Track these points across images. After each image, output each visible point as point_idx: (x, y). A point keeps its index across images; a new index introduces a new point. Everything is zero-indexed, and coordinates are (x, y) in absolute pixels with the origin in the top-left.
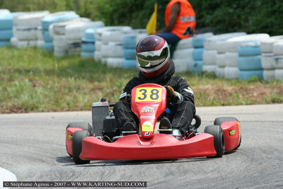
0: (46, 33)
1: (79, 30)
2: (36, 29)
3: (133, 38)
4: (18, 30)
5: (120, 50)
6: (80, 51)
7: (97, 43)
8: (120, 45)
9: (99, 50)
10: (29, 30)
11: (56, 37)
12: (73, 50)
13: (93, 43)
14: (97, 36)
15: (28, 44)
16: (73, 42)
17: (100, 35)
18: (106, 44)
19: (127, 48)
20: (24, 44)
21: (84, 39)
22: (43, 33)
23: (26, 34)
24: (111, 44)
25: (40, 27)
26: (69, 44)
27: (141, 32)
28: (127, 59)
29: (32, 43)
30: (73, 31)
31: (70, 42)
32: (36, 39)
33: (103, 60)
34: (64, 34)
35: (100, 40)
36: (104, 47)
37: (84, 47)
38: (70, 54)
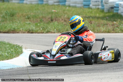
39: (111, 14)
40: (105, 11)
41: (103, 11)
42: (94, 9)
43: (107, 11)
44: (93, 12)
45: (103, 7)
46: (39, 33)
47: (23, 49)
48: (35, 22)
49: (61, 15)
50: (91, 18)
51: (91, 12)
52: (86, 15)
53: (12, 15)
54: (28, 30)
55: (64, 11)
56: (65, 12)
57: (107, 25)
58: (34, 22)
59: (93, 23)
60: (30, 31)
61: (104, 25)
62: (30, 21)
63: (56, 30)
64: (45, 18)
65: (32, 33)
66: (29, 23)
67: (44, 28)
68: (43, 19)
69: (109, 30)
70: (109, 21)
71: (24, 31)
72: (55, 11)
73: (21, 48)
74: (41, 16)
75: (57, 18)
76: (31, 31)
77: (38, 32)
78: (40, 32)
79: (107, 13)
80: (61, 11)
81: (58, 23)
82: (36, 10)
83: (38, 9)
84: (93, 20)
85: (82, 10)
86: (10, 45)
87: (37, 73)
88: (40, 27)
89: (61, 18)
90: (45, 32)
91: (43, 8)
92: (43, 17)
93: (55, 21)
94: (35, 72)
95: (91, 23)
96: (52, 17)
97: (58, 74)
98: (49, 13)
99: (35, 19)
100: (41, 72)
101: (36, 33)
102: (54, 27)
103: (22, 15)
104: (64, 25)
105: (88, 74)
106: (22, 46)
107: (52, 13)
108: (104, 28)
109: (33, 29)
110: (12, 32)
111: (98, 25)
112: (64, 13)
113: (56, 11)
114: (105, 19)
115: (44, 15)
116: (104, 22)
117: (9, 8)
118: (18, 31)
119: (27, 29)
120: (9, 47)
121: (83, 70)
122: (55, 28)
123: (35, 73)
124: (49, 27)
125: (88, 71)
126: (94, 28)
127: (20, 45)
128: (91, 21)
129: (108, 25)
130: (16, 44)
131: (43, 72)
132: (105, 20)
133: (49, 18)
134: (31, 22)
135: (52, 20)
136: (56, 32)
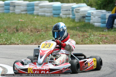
0: (73, 12)
1: (85, 11)
2: (70, 10)
3: (105, 15)
4: (63, 10)
5: (100, 20)
6: (85, 20)
7: (92, 17)
8: (100, 17)
9: (92, 20)
10: (67, 10)
11: (76, 14)
12: (82, 19)
13: (90, 16)
14: (91, 14)
15: (66, 16)
16: (83, 16)
17: (93, 13)
18: (95, 17)
19: (102, 19)
20: (64, 16)
21: (87, 15)
22: (72, 12)
23: (66, 12)
24: (96, 17)
25: (71, 10)
26: (81, 17)
27: (109, 13)
28: (102, 23)
29: (68, 16)
30: (83, 11)
31: (82, 16)
32: (69, 14)
33: (93, 24)
34: (79, 13)
35: (92, 15)
36: (94, 18)
37: (86, 18)
38: (81, 21)
39: (83, 24)
40: (76, 20)
41: (73, 20)
42: (65, 19)
43: (78, 21)
45: (74, 17)
49: (28, 25)
55: (31, 20)
56: (32, 22)
63: (20, 41)
64: (10, 28)
67: (7, 39)
68: (7, 30)
70: (79, 31)
72: (21, 20)
74: (5, 26)
75: (23, 28)
79: (77, 23)
80: (28, 20)
81: (24, 33)
85: (51, 20)
88: (3, 38)
89: (28, 28)
91: (9, 18)
92: (7, 27)
93: (21, 31)
96: (17, 27)
98: (16, 23)
102: (18, 39)
107: (18, 22)
113: (23, 21)
114: (75, 29)
115: (8, 25)
116: (74, 32)
133: (14, 28)
135: (17, 31)
136: (20, 43)
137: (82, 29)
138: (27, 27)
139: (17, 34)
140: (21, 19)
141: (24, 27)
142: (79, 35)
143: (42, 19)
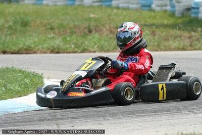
39: (187, 19)
40: (177, 14)
41: (173, 14)
42: (159, 12)
43: (180, 15)
44: (158, 17)
45: (173, 9)
46: (69, 53)
47: (44, 79)
48: (63, 34)
49: (105, 22)
50: (154, 27)
51: (154, 17)
52: (146, 21)
53: (25, 24)
54: (51, 49)
55: (109, 16)
56: (111, 17)
57: (180, 37)
58: (60, 35)
59: (157, 34)
60: (54, 49)
61: (176, 37)
62: (54, 33)
63: (97, 47)
64: (79, 28)
65: (58, 53)
66: (53, 37)
67: (76, 44)
68: (75, 30)
69: (184, 45)
70: (184, 30)
71: (45, 50)
72: (94, 15)
73: (41, 77)
74: (72, 25)
75: (97, 27)
76: (56, 50)
77: (68, 51)
78: (71, 51)
79: (179, 18)
80: (104, 16)
81: (100, 35)
82: (63, 14)
83: (66, 13)
84: (158, 30)
85: (138, 14)
86: (23, 72)
87: (68, 118)
88: (71, 43)
89: (105, 28)
90: (79, 51)
91: (75, 12)
92: (75, 27)
93: (96, 32)
94: (65, 117)
95: (155, 35)
96: (89, 26)
97: (102, 118)
98: (86, 20)
99: (62, 30)
100: (75, 116)
101: (64, 53)
102: (93, 44)
103: (41, 23)
104: (111, 38)
105: (151, 118)
106: (42, 74)
107: (90, 19)
108: (175, 42)
109: (59, 46)
110: (25, 52)
111: (166, 37)
112: (109, 19)
113: (97, 16)
114: (177, 27)
115: (76, 23)
116: (176, 32)
117: (19, 13)
118: (34, 51)
119: (49, 47)
120: (21, 76)
121: (143, 111)
122: (95, 44)
123: (65, 119)
124: (86, 43)
125: (152, 114)
126: (159, 43)
127: (40, 72)
128: (153, 32)
129: (183, 38)
130: (33, 71)
131: (77, 116)
132: (176, 29)
133: (85, 28)
134: (56, 35)
135: (90, 32)
136: (97, 50)
137: (188, 28)
138: (104, 26)
139: (90, 37)
140: (94, 13)
141: (99, 25)
142: (185, 37)
143: (125, 14)
